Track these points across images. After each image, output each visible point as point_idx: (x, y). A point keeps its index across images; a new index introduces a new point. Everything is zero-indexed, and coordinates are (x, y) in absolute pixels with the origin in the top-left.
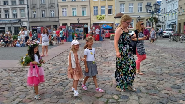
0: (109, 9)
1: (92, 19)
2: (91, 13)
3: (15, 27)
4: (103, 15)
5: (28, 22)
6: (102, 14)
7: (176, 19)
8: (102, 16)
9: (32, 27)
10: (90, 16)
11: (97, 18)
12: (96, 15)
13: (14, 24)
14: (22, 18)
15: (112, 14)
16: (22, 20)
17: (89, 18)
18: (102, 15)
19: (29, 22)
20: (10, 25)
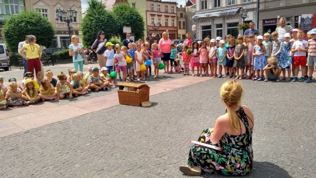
3: (230, 25)
5: (256, 12)
9: (264, 21)
13: (228, 19)
14: (245, 5)
16: (244, 7)
19: (258, 12)
20: (220, 22)
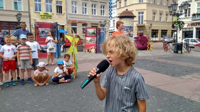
0: (57, 6)
1: (32, 17)
2: (31, 8)
4: (50, 13)
6: (47, 11)
7: (114, 27)
8: (49, 15)
10: (29, 12)
11: (41, 16)
12: (38, 12)
15: (61, 13)
17: (28, 14)
18: (47, 13)
